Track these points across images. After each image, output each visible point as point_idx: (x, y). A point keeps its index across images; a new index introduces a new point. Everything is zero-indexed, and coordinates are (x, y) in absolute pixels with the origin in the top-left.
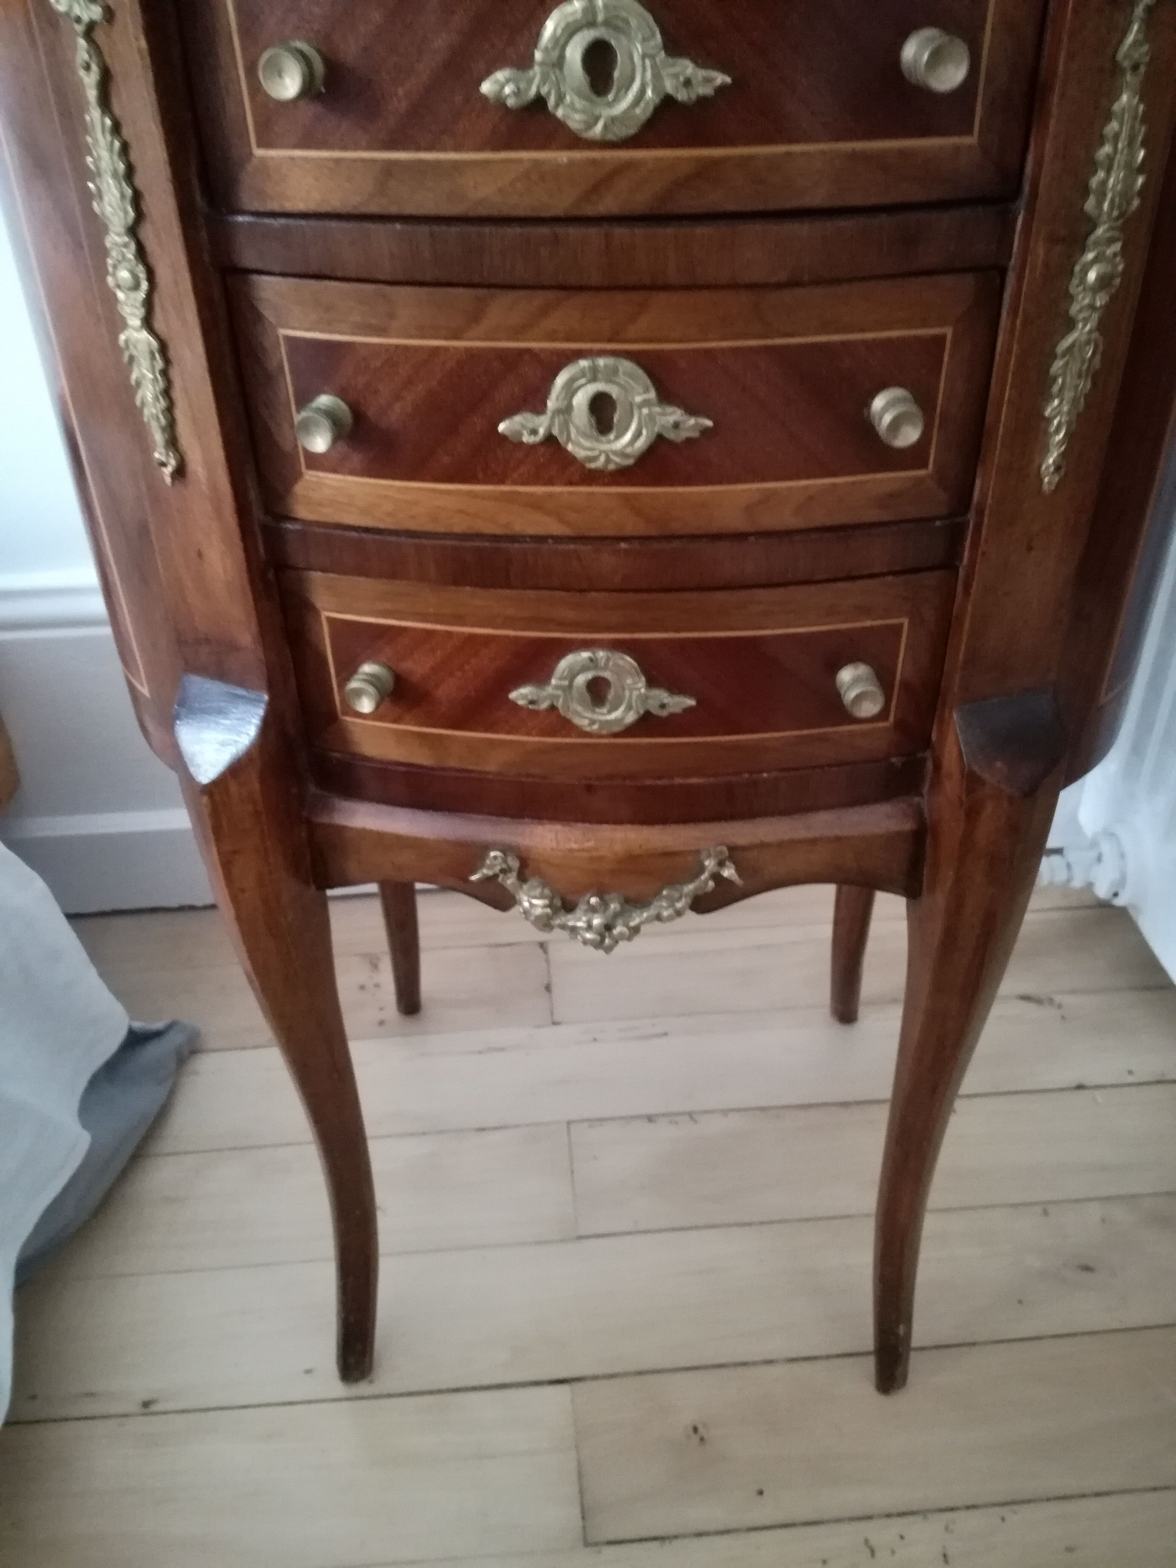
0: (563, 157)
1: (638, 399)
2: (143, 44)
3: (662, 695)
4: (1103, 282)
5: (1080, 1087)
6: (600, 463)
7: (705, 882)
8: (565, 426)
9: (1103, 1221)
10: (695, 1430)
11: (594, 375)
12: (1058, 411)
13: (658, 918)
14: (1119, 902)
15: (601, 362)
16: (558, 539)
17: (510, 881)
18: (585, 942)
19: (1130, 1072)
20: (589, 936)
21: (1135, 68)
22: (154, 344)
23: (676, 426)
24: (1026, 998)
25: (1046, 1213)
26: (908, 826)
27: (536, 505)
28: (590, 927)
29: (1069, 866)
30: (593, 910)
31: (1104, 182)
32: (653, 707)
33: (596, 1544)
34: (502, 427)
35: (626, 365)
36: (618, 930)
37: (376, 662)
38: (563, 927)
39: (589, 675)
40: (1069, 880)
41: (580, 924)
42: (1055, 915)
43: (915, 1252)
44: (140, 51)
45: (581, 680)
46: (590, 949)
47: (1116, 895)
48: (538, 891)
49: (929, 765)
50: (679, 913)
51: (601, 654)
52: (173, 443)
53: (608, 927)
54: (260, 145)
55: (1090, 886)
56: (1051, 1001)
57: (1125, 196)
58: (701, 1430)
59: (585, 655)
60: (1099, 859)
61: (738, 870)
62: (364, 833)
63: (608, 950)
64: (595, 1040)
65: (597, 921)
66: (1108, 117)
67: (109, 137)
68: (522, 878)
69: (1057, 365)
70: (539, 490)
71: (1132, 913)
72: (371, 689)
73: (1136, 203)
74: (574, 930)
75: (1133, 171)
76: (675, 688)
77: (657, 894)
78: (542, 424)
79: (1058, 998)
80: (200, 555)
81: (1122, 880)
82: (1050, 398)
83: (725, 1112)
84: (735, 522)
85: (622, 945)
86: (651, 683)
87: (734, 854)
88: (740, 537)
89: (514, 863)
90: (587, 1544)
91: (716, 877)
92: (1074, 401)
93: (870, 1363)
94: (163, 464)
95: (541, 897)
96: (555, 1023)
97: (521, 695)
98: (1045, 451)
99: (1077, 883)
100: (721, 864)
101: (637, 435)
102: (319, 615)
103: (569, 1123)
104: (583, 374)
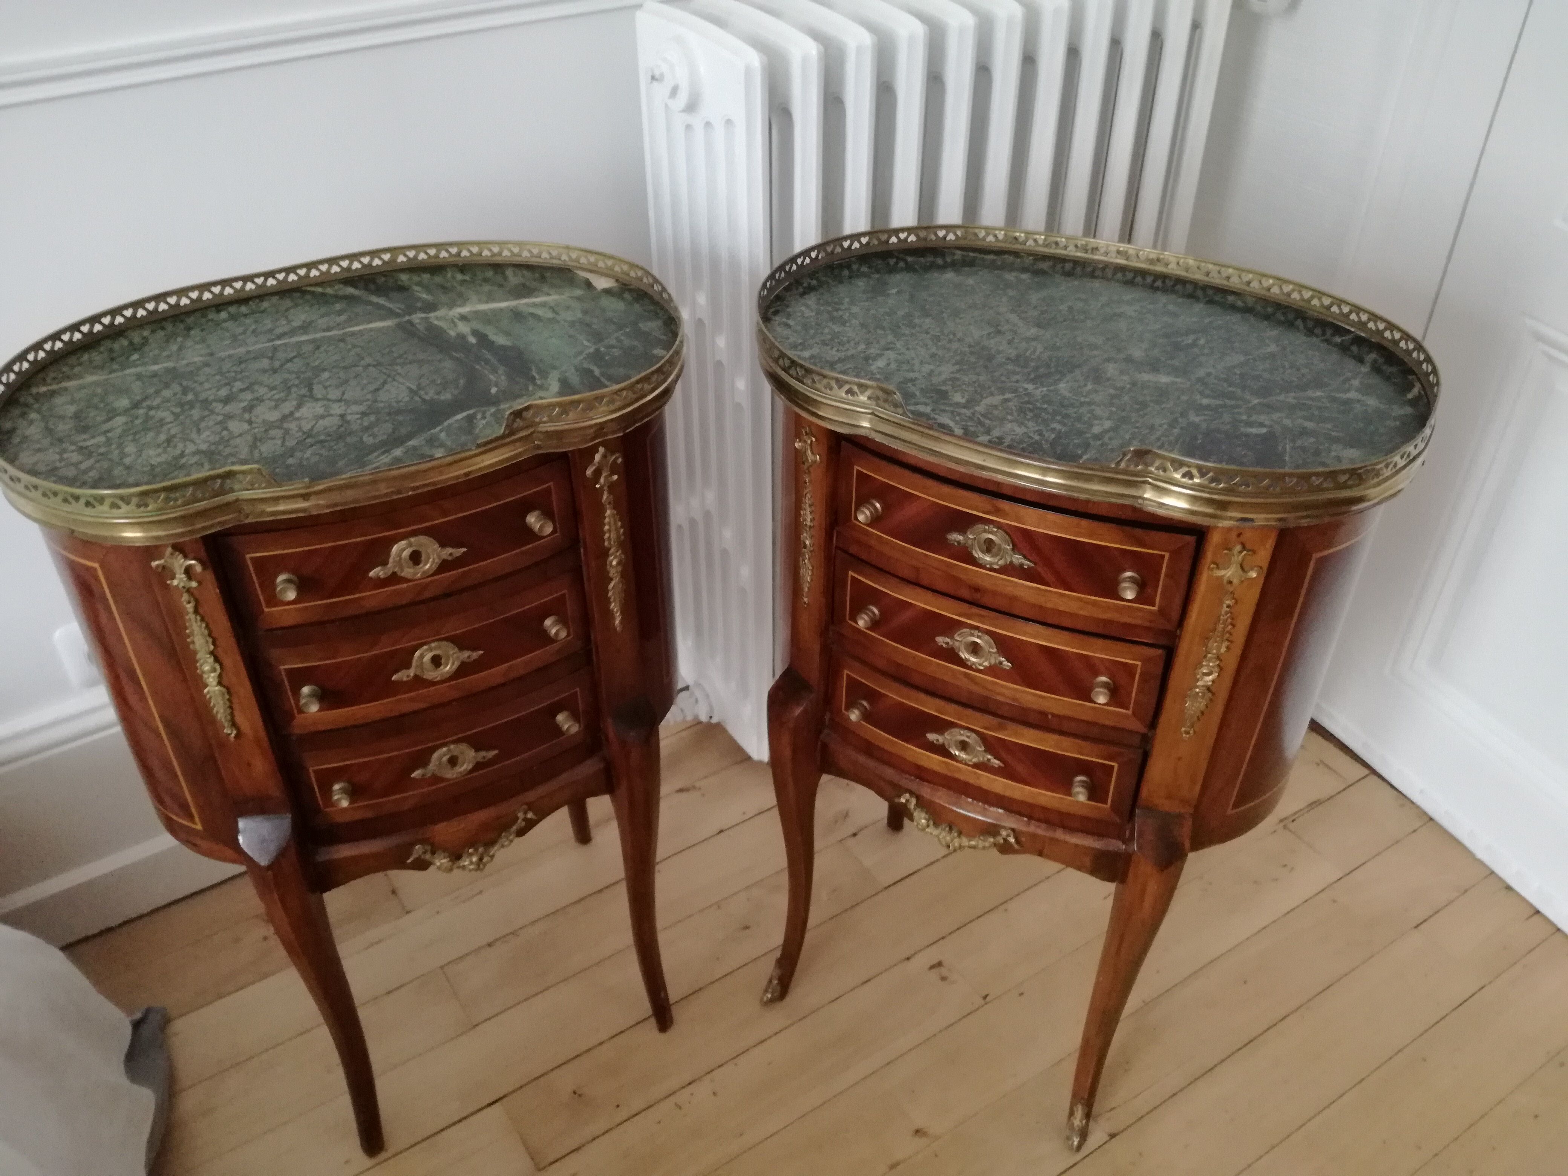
0: (405, 585)
1: (451, 652)
2: (218, 591)
3: (483, 753)
4: (619, 563)
5: (721, 831)
6: (438, 679)
7: (520, 823)
8: (422, 669)
9: (748, 900)
10: (575, 1093)
11: (431, 650)
12: (615, 606)
13: (503, 846)
14: (714, 720)
15: (433, 645)
16: (425, 710)
17: (428, 856)
18: (470, 870)
19: (744, 813)
20: (472, 867)
21: (610, 503)
22: (224, 690)
23: (469, 657)
24: (681, 790)
25: (719, 907)
26: (602, 766)
27: (412, 700)
28: (471, 863)
29: (682, 710)
30: (471, 855)
31: (609, 537)
32: (479, 759)
33: (544, 1168)
34: (393, 678)
35: (444, 643)
36: (485, 859)
37: (342, 781)
38: (459, 867)
39: (448, 757)
40: (685, 717)
41: (466, 863)
42: (683, 734)
43: (659, 956)
44: (216, 594)
45: (445, 759)
46: (473, 873)
47: (711, 717)
48: (442, 856)
49: (603, 738)
50: (511, 841)
51: (452, 747)
52: (234, 724)
53: (481, 859)
54: (267, 607)
55: (696, 717)
56: (694, 787)
57: (618, 537)
58: (578, 1092)
59: (445, 749)
60: (697, 701)
61: (535, 814)
62: (345, 859)
63: (482, 870)
64: (438, 912)
65: (474, 859)
66: (605, 518)
67: (199, 623)
68: (433, 853)
69: (610, 594)
70: (412, 694)
71: (723, 724)
72: (344, 795)
73: (623, 537)
74: (464, 867)
75: (617, 530)
76: (488, 748)
77: (499, 836)
78: (412, 672)
79: (697, 784)
80: (249, 764)
81: (711, 708)
82: (610, 603)
83: (533, 923)
84: (501, 680)
85: (488, 865)
86: (477, 750)
87: (530, 807)
88: (503, 685)
89: (428, 848)
90: (540, 1170)
91: (525, 820)
92: (620, 601)
93: (653, 1021)
94: (230, 734)
95: (444, 858)
96: (408, 912)
97: (416, 774)
98: (614, 618)
99: (689, 718)
100: (525, 813)
101: (453, 663)
102: (308, 770)
103: (442, 967)
104: (426, 650)
